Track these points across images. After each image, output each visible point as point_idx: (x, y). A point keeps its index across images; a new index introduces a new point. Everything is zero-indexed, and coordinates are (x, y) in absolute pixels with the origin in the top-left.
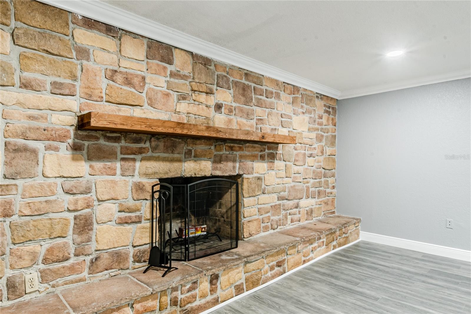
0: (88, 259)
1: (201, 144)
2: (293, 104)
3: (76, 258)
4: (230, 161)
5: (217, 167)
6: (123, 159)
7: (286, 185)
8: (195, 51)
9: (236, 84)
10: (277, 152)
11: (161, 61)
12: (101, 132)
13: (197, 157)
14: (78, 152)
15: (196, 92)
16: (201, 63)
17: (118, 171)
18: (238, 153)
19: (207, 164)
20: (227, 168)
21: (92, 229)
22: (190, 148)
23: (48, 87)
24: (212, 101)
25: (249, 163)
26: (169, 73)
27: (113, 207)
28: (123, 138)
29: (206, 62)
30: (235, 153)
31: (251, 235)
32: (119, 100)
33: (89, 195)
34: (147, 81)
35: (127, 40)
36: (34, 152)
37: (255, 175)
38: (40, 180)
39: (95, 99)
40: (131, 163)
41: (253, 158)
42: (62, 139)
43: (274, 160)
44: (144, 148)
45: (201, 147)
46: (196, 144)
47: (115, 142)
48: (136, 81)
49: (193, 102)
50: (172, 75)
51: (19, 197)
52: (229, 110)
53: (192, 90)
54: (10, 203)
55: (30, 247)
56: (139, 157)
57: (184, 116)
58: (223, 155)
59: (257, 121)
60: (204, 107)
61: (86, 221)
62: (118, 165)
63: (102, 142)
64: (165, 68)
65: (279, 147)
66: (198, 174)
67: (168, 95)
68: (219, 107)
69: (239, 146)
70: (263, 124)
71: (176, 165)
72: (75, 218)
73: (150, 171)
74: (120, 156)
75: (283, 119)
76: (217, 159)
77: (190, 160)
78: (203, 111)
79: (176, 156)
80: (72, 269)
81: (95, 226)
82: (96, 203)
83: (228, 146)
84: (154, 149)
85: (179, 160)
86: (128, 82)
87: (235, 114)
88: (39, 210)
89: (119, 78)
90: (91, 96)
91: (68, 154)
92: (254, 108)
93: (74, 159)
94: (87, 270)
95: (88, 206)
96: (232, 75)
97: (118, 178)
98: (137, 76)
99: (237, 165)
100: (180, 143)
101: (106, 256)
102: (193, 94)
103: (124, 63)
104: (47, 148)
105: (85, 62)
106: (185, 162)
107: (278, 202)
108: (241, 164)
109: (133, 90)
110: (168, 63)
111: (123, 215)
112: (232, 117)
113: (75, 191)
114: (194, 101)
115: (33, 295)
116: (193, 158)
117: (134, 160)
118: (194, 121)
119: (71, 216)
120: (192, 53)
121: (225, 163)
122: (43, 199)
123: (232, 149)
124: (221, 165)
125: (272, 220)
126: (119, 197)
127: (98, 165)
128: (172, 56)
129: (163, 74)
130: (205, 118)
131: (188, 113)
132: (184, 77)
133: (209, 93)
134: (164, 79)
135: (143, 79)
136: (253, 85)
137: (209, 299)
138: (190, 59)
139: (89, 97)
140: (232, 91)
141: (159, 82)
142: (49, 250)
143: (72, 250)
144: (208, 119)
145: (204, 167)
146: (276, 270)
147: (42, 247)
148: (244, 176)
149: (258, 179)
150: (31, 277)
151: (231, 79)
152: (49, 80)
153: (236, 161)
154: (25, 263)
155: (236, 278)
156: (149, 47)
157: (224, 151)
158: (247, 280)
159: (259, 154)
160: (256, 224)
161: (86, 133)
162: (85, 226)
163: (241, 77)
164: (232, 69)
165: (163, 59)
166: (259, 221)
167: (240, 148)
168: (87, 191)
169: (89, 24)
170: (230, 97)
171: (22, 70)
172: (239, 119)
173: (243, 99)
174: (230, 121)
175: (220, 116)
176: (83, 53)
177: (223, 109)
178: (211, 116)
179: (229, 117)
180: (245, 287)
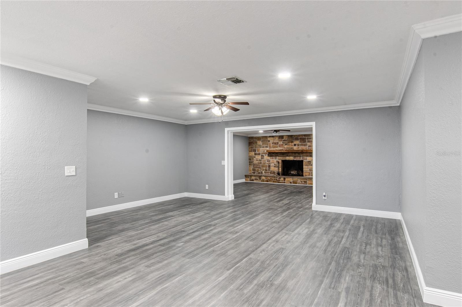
0: (270, 171)
6: (275, 157)
9: (301, 139)
13: (289, 156)
18: (301, 155)
20: (298, 159)
22: (287, 154)
24: (293, 144)
25: (305, 157)
27: (273, 164)
29: (291, 136)
31: (306, 176)
32: (274, 147)
35: (275, 137)
36: (264, 156)
37: (307, 160)
38: (264, 159)
41: (307, 156)
42: (267, 154)
46: (289, 154)
47: (274, 154)
48: (277, 143)
50: (283, 141)
53: (288, 143)
54: (261, 162)
55: (263, 168)
56: (277, 156)
60: (291, 145)
62: (274, 158)
63: (272, 154)
66: (290, 160)
67: (283, 145)
68: (295, 145)
71: (284, 158)
73: (279, 159)
74: (274, 156)
76: (295, 156)
78: (291, 147)
79: (284, 156)
80: (268, 172)
81: (271, 167)
84: (280, 155)
85: (285, 157)
86: (275, 144)
89: (274, 144)
91: (267, 156)
92: (307, 143)
93: (268, 156)
94: (270, 173)
95: (270, 164)
97: (274, 159)
99: (301, 158)
100: (285, 153)
101: (272, 172)
103: (275, 141)
104: (265, 155)
106: (287, 157)
111: (274, 166)
113: (268, 161)
114: (289, 145)
115: (263, 174)
118: (288, 149)
119: (268, 165)
120: (288, 135)
122: (265, 162)
123: (299, 154)
124: (296, 158)
127: (271, 157)
132: (286, 140)
133: (292, 142)
135: (278, 143)
136: (307, 137)
137: (283, 182)
138: (287, 137)
139: (270, 147)
140: (299, 140)
141: (281, 143)
142: (265, 169)
143: (268, 169)
144: (292, 148)
145: (291, 158)
146: (303, 183)
147: (264, 168)
148: (304, 160)
149: (309, 161)
150: (263, 172)
151: (299, 138)
152: (265, 146)
153: (301, 157)
154: (263, 170)
155: (290, 180)
156: (279, 137)
157: (297, 155)
158: (293, 182)
159: (309, 155)
160: (308, 173)
161: (269, 153)
162: (269, 166)
163: (302, 136)
164: (299, 135)
165: (282, 138)
166: (310, 173)
167: (302, 154)
168: (270, 161)
169: (270, 137)
170: (299, 142)
171: (263, 145)
172: (301, 147)
173: (303, 142)
174: (299, 148)
175: (296, 147)
176: (269, 141)
177: (296, 145)
178: (293, 147)
179: (298, 147)
180: (292, 183)
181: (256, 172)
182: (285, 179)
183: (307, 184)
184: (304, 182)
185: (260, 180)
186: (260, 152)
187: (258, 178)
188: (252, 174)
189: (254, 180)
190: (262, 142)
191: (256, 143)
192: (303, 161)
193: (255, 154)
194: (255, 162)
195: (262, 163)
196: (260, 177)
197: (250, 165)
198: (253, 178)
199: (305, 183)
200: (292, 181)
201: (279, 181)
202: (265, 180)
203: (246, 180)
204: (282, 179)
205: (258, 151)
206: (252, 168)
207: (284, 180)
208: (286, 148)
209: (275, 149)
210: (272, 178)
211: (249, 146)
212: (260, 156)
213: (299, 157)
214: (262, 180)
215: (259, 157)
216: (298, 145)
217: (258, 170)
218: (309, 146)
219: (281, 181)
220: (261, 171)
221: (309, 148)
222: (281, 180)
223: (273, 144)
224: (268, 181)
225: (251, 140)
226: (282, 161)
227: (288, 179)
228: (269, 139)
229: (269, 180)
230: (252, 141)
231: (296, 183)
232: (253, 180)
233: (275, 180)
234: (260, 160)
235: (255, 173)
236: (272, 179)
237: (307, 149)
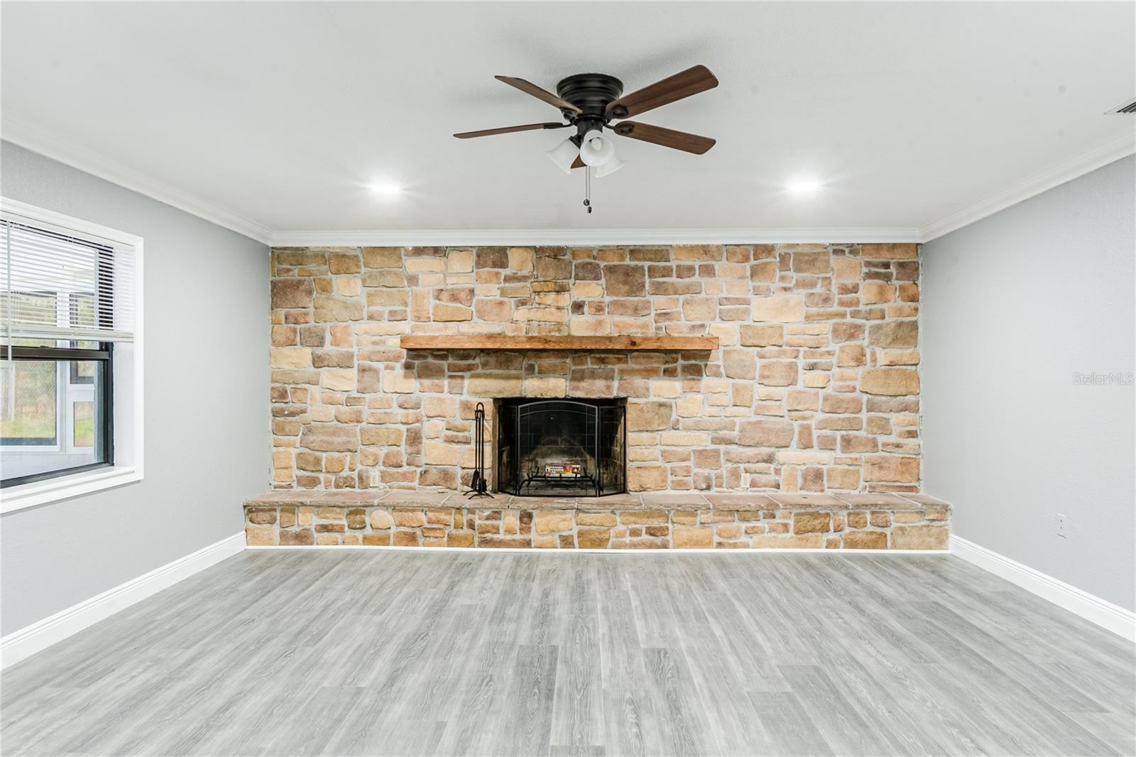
0: (419, 470)
1: (548, 357)
2: (751, 279)
3: (408, 467)
4: (599, 378)
5: (578, 386)
6: (450, 377)
7: (735, 419)
8: (538, 244)
9: (611, 270)
10: (709, 363)
11: (493, 267)
12: (429, 351)
13: (543, 373)
14: (410, 371)
15: (541, 294)
16: (548, 257)
17: (446, 389)
18: (617, 367)
19: (558, 382)
20: (594, 388)
21: (420, 443)
22: (532, 362)
23: (386, 316)
24: (566, 300)
25: (638, 382)
26: (503, 278)
27: (440, 424)
28: (450, 355)
29: (556, 253)
30: (609, 366)
31: (643, 489)
32: (444, 319)
33: (419, 410)
34: (476, 292)
35: (454, 256)
36: (376, 371)
37: (652, 399)
38: (381, 394)
39: (423, 320)
40: (459, 381)
41: (650, 373)
42: (396, 359)
43: (702, 376)
44: (473, 365)
45: (548, 362)
46: (540, 358)
47: (442, 360)
48: (463, 295)
49: (537, 306)
50: (507, 279)
51: (366, 408)
52: (596, 309)
53: (535, 292)
54: (360, 412)
55: (372, 449)
56: (467, 374)
57: (522, 325)
58: (586, 371)
59: (657, 318)
60: (554, 310)
61: (416, 434)
62: (446, 382)
63: (430, 360)
64: (497, 274)
65: (711, 355)
66: (546, 395)
67: (501, 303)
68: (578, 307)
69: (617, 356)
70: (669, 320)
71: (513, 383)
72: (408, 430)
73: (480, 390)
74: (447, 373)
75: (722, 307)
76: (578, 375)
77: (532, 378)
78: (553, 315)
79: (513, 372)
80: (404, 476)
81: (424, 441)
82: (425, 418)
83: (595, 358)
84: (484, 365)
85: (517, 378)
86: (454, 298)
87: (608, 313)
88: (379, 419)
89: (445, 296)
90: (419, 318)
91: (401, 372)
92: (649, 298)
93: (406, 377)
94: (417, 480)
95: (418, 421)
96: (603, 259)
97: (446, 395)
98: (463, 290)
99: (616, 384)
100: (516, 357)
101: (435, 471)
102: (537, 297)
103: (450, 280)
104: (387, 368)
105: (414, 288)
106: (526, 379)
107: (711, 447)
108: (622, 382)
109: (459, 305)
110: (501, 267)
111: (450, 433)
112: (602, 317)
113: (406, 406)
114: (539, 304)
115: (375, 490)
116: (537, 374)
117: (462, 377)
118: (538, 329)
119: (404, 428)
120: (534, 248)
121: (590, 381)
122: (383, 411)
123: (602, 361)
124: (585, 384)
125: (695, 474)
126: (445, 415)
127: (427, 382)
128: (507, 258)
129: (496, 281)
130: (554, 323)
131: (529, 321)
132: (525, 278)
133: (561, 290)
134: (498, 286)
135: (472, 291)
136: (647, 264)
137: (518, 537)
138: (531, 256)
139: (418, 319)
140: (603, 281)
141: (489, 291)
142: (387, 455)
143: (404, 459)
144: (559, 324)
145: (555, 386)
146: (645, 537)
147: (382, 452)
148: (630, 400)
149: (661, 405)
150: (374, 474)
151: (602, 264)
152: (387, 309)
153: (612, 378)
154: (370, 462)
155: (562, 525)
156: (478, 256)
157: (589, 365)
158: (580, 534)
159: (663, 367)
160: (655, 473)
161: (415, 353)
162: (415, 439)
163: (622, 258)
164: (603, 251)
165: (495, 265)
166: (664, 471)
167: (619, 360)
168: (417, 407)
169: (419, 251)
170: (599, 290)
171: (369, 305)
172: (617, 318)
173: (624, 288)
174: (600, 323)
175: (582, 318)
176: (413, 280)
177: (586, 309)
178: (565, 320)
179: (598, 317)
180: (576, 541)
181: (322, 476)
182: (526, 517)
183: (665, 547)
184: (651, 532)
185: (359, 534)
186: (355, 350)
187: (344, 522)
188: (297, 489)
189: (316, 535)
190: (364, 281)
191: (326, 288)
192: (624, 400)
193: (318, 362)
194: (317, 409)
195: (365, 416)
196: (356, 512)
197: (279, 430)
198: (307, 520)
199: (658, 540)
200: (574, 533)
201: (489, 536)
202: (393, 530)
203: (252, 537)
204: (511, 519)
205: (336, 343)
206: (294, 452)
207: (525, 528)
208: (523, 326)
209: (452, 329)
210: (443, 516)
211: (274, 306)
212: (353, 373)
213: (600, 377)
214: (368, 531)
215: (347, 381)
216: (599, 309)
217: (341, 461)
218: (659, 315)
219: (501, 536)
220: (359, 467)
221: (658, 328)
222: (501, 524)
223: (438, 298)
224: (411, 539)
225: (288, 270)
226: (496, 400)
227: (549, 517)
228: (413, 265)
229: (419, 532)
230: (295, 275)
231: (601, 543)
232: (302, 538)
233: (458, 526)
234: (350, 401)
235: (313, 482)
236: (439, 522)
237: (651, 332)
